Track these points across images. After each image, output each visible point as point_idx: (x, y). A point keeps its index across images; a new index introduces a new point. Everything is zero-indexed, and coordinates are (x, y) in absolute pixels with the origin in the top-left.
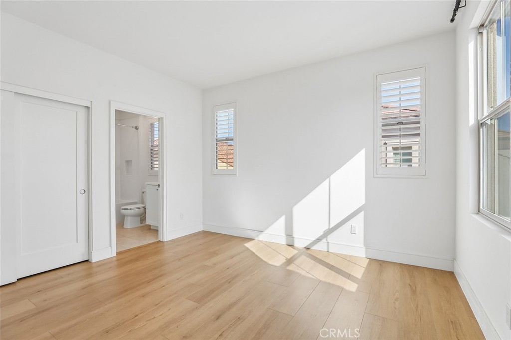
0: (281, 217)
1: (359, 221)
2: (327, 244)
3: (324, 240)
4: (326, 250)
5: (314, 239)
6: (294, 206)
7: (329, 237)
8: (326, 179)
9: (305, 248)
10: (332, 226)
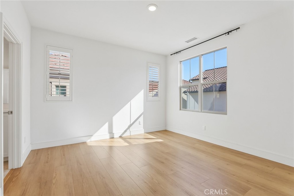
0: (106, 123)
1: (141, 119)
2: (129, 132)
3: (128, 130)
4: (129, 135)
5: (123, 132)
6: (113, 116)
7: (131, 128)
8: (129, 102)
9: (119, 137)
10: (132, 123)
